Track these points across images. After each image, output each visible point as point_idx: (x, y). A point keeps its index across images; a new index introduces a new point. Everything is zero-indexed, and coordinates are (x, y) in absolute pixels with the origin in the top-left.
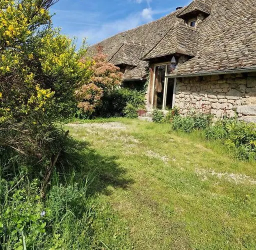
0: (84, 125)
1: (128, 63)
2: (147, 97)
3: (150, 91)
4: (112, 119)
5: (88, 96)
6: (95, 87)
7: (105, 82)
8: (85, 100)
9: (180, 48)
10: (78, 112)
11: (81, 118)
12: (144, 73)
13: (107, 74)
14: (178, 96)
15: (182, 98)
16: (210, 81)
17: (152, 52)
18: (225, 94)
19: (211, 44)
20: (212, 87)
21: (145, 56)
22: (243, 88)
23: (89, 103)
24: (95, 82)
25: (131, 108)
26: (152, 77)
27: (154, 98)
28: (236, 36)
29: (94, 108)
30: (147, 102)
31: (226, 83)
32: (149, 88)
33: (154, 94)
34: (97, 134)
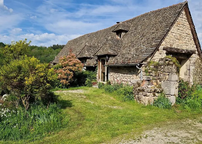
0: (63, 92)
1: (89, 56)
2: (97, 75)
3: (99, 72)
4: (79, 88)
5: (65, 77)
6: (69, 72)
7: (73, 69)
8: (63, 79)
9: (109, 51)
10: (61, 85)
11: (62, 88)
12: (95, 62)
13: (75, 65)
14: (110, 75)
15: (112, 76)
16: (121, 68)
17: (98, 52)
18: (127, 74)
19: (125, 49)
20: (122, 71)
21: (95, 54)
22: (132, 72)
23: (66, 80)
24: (69, 69)
25: (89, 81)
26: (99, 64)
27: (101, 75)
28: (135, 46)
29: (69, 82)
30: (98, 78)
31: (127, 69)
32: (98, 70)
33: (102, 73)
34: (68, 95)
